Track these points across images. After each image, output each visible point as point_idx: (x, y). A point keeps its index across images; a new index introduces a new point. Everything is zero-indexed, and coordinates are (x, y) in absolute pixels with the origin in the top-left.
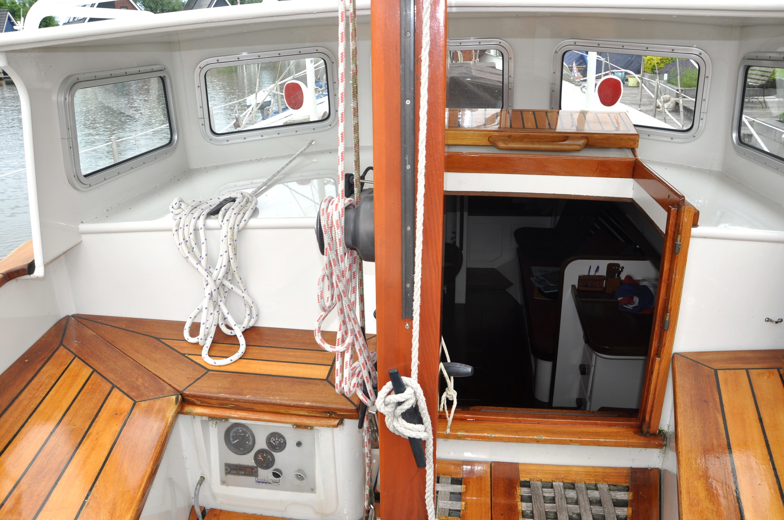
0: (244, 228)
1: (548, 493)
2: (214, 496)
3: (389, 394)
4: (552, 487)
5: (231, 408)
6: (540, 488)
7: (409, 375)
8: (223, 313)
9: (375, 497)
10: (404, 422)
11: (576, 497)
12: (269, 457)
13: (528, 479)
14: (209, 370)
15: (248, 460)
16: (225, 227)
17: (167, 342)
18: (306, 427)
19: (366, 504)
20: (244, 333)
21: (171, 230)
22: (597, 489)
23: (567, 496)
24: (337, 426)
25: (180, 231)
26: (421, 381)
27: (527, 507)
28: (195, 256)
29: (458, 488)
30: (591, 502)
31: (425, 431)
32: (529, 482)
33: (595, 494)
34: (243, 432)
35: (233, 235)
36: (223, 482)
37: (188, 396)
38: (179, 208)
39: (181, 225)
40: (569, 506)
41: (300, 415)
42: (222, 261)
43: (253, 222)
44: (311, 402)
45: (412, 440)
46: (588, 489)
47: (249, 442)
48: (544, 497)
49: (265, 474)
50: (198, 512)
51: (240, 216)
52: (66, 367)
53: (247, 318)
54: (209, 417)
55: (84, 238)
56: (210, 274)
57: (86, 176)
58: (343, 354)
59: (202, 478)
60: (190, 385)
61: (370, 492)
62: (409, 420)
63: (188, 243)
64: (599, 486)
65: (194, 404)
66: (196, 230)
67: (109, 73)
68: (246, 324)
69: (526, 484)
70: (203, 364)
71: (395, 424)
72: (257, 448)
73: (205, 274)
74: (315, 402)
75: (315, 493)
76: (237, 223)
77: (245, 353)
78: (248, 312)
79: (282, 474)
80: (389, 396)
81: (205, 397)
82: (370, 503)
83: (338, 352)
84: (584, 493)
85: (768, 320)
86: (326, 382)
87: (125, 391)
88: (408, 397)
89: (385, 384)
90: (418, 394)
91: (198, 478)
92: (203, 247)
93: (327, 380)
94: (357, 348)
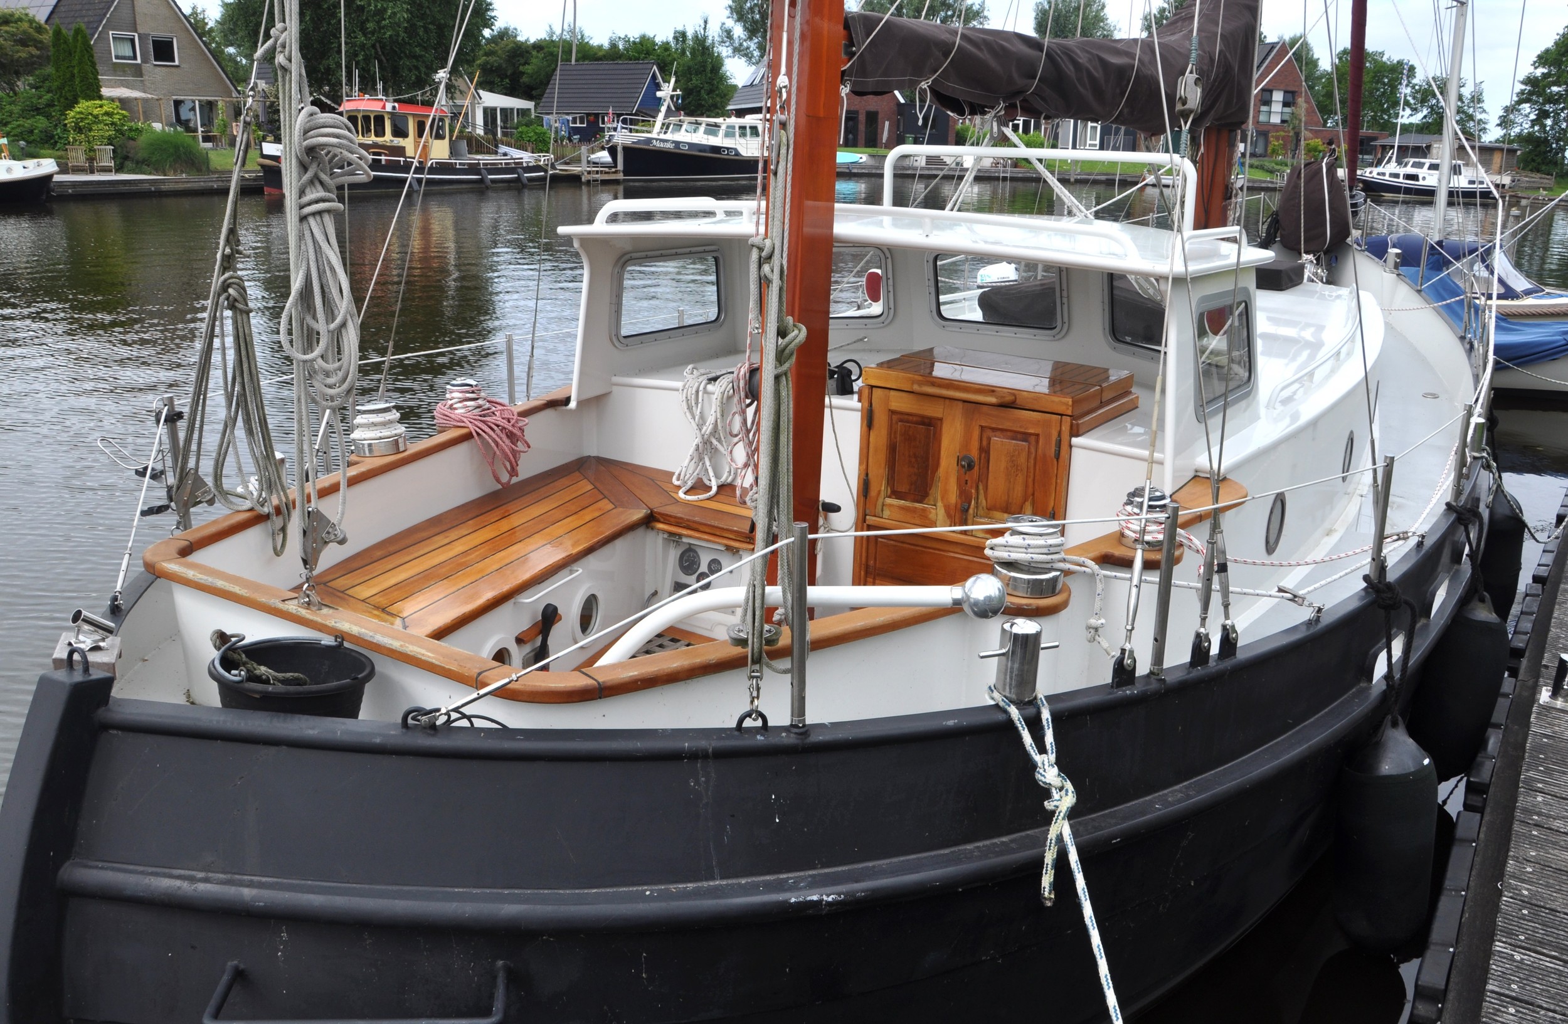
5: (684, 527)
8: (705, 466)
14: (679, 502)
15: (692, 580)
17: (658, 483)
18: (732, 549)
20: (718, 484)
21: (678, 390)
25: (685, 391)
28: (691, 413)
34: (693, 557)
35: (722, 398)
37: (655, 512)
38: (692, 373)
39: (686, 387)
41: (730, 539)
42: (710, 420)
44: (738, 528)
47: (696, 565)
54: (668, 534)
55: (615, 389)
56: (700, 428)
57: (625, 337)
59: (656, 592)
60: (661, 507)
63: (689, 401)
65: (659, 521)
66: (697, 392)
67: (660, 252)
70: (677, 497)
72: (700, 570)
73: (695, 427)
77: (713, 497)
81: (667, 515)
87: (613, 501)
92: (700, 405)
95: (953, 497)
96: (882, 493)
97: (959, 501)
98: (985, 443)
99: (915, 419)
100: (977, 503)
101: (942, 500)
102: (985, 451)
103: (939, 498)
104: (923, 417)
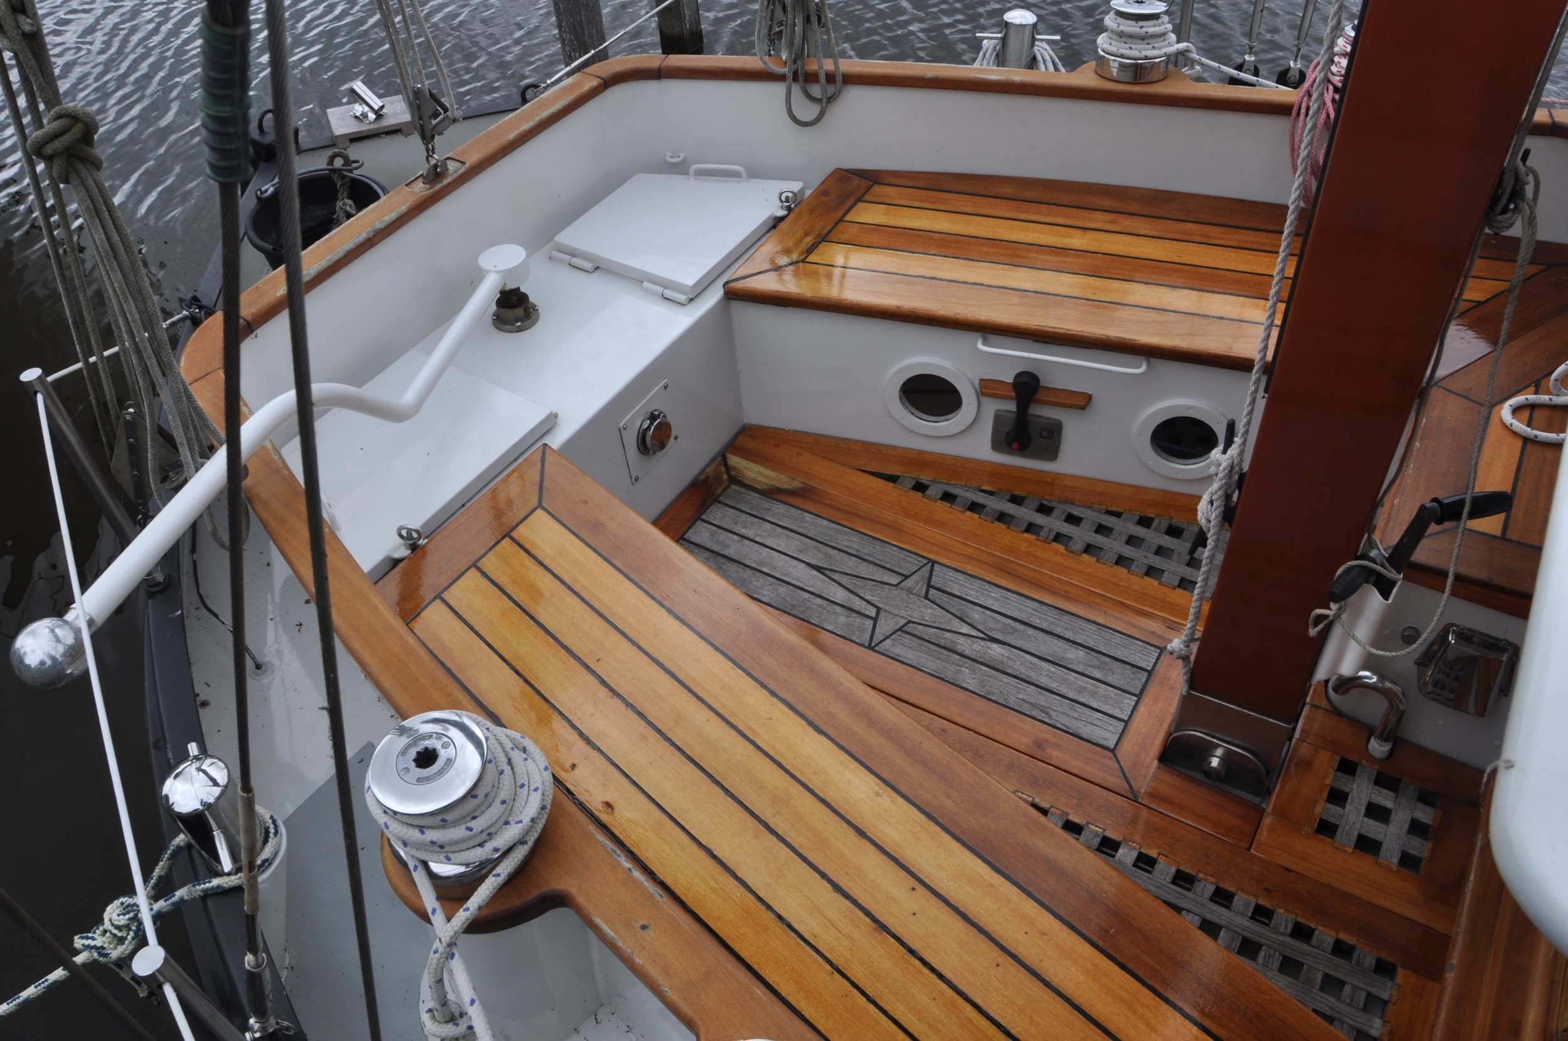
29: (1390, 856)
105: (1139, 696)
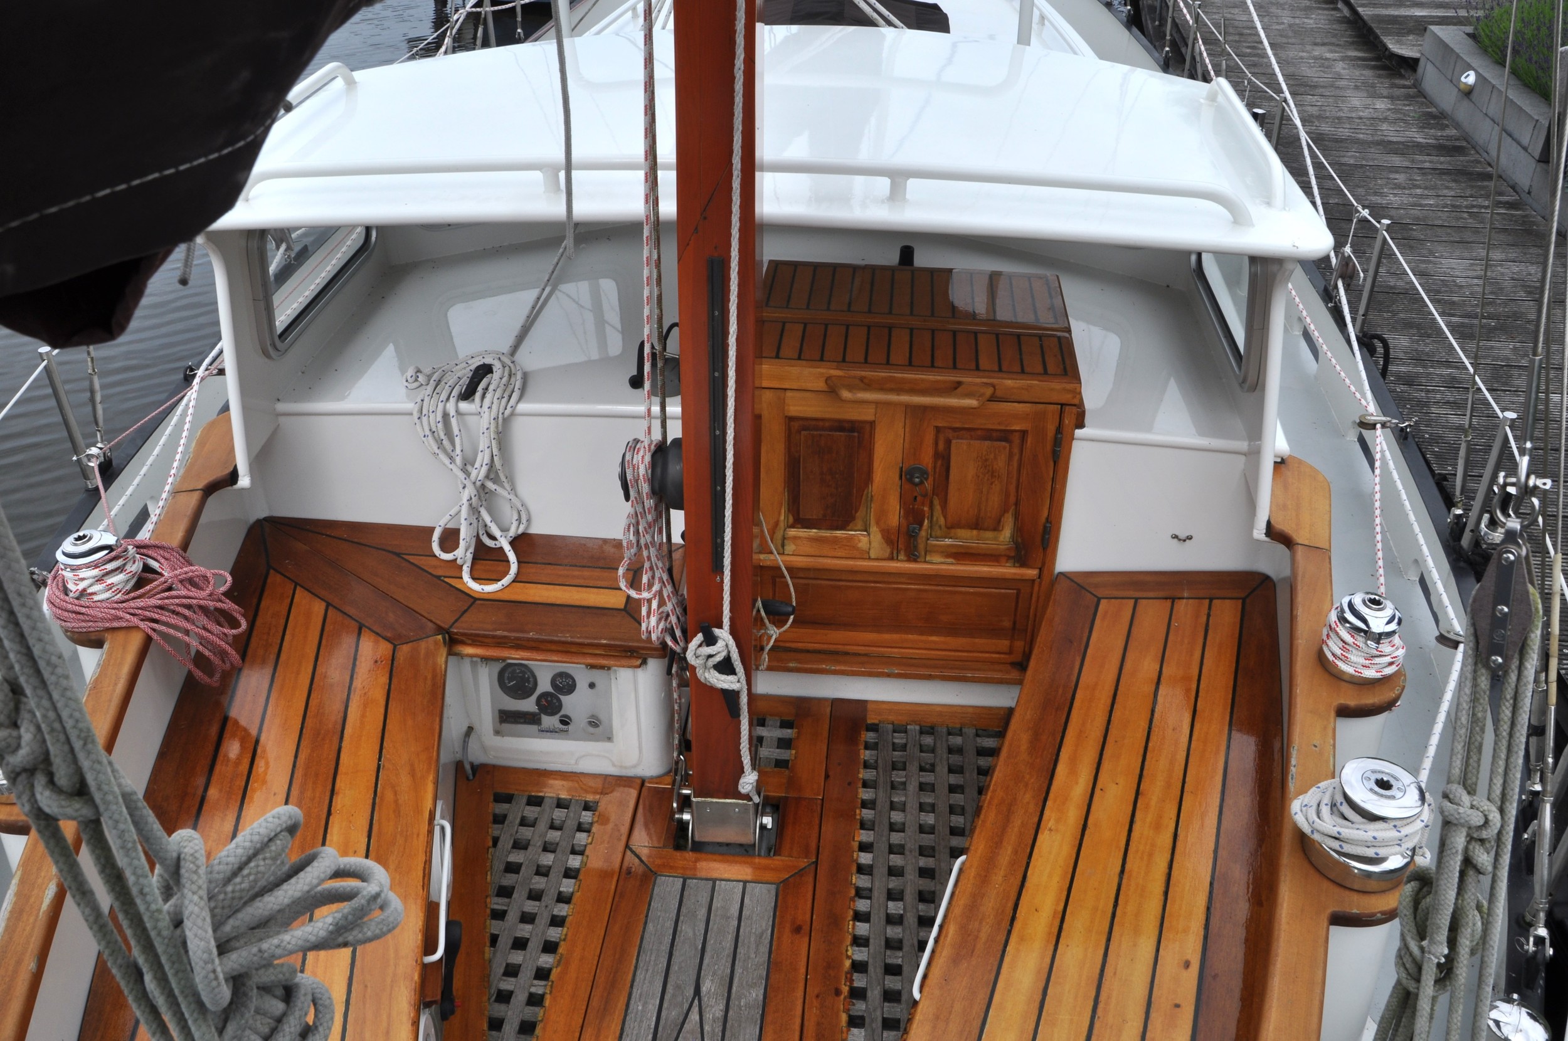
0: (512, 414)
1: (899, 739)
2: (484, 749)
3: (700, 645)
4: (906, 732)
5: (511, 647)
6: (890, 733)
7: (720, 627)
8: (483, 520)
9: (686, 745)
10: (717, 674)
11: (932, 744)
12: (555, 701)
13: (876, 722)
14: (475, 599)
15: (529, 705)
16: (486, 416)
17: (411, 559)
18: (602, 667)
19: (675, 754)
20: (512, 543)
21: (411, 416)
22: (961, 735)
23: (922, 743)
24: (639, 666)
25: (425, 419)
26: (733, 632)
27: (871, 755)
28: (445, 451)
29: (788, 733)
30: (950, 751)
31: (739, 681)
32: (877, 725)
33: (957, 740)
34: (521, 672)
35: (497, 427)
36: (497, 733)
37: (456, 634)
38: (416, 380)
39: (425, 411)
40: (922, 754)
41: (596, 655)
42: (483, 459)
43: (522, 407)
44: (609, 639)
45: (724, 692)
46: (949, 734)
47: (529, 683)
48: (894, 744)
49: (548, 721)
50: (468, 767)
51: (504, 401)
52: (289, 600)
53: (515, 524)
54: (482, 658)
55: (282, 419)
56: (468, 474)
57: (282, 334)
58: (649, 601)
59: (470, 729)
60: (456, 621)
61: (680, 741)
62: (721, 672)
63: (436, 434)
64: (964, 730)
65: (463, 643)
66: (446, 416)
68: (512, 533)
69: (874, 728)
70: (466, 591)
71: (707, 675)
72: (539, 690)
73: (462, 475)
74: (613, 639)
75: (612, 742)
76: (501, 411)
77: (518, 574)
78: (516, 517)
79: (570, 720)
80: (700, 649)
81: (476, 634)
82: (680, 753)
83: (644, 599)
84: (944, 739)
85: (1175, 537)
86: (624, 613)
87: (378, 631)
88: (720, 650)
89: (695, 636)
90: (730, 646)
91: (464, 729)
92: (457, 441)
93: (625, 610)
94: (665, 595)
95: (894, 518)
96: (782, 525)
97: (904, 522)
98: (941, 446)
99: (827, 424)
100: (931, 522)
101: (878, 523)
102: (943, 458)
103: (873, 522)
104: (839, 421)
105: (714, 881)
